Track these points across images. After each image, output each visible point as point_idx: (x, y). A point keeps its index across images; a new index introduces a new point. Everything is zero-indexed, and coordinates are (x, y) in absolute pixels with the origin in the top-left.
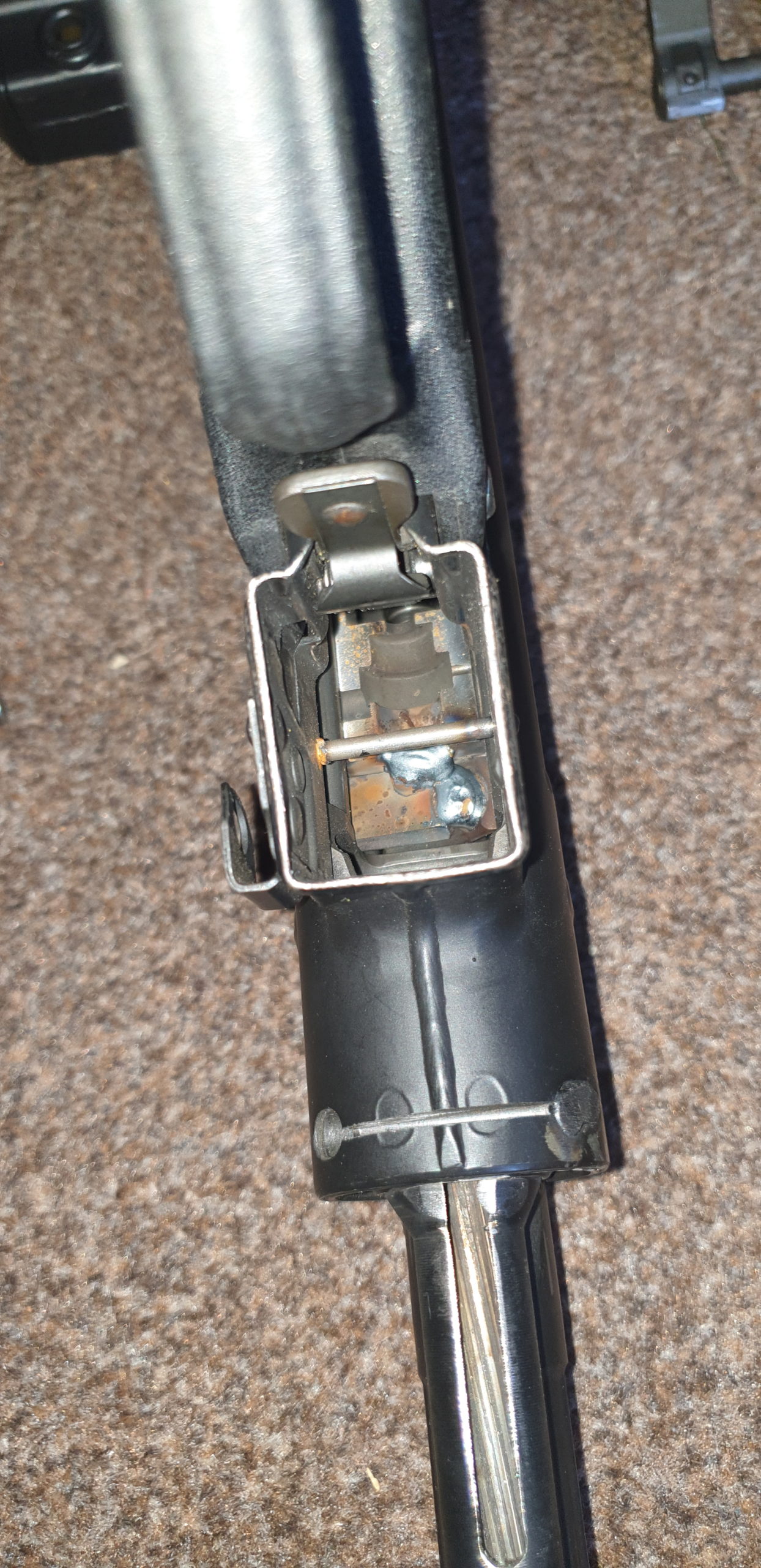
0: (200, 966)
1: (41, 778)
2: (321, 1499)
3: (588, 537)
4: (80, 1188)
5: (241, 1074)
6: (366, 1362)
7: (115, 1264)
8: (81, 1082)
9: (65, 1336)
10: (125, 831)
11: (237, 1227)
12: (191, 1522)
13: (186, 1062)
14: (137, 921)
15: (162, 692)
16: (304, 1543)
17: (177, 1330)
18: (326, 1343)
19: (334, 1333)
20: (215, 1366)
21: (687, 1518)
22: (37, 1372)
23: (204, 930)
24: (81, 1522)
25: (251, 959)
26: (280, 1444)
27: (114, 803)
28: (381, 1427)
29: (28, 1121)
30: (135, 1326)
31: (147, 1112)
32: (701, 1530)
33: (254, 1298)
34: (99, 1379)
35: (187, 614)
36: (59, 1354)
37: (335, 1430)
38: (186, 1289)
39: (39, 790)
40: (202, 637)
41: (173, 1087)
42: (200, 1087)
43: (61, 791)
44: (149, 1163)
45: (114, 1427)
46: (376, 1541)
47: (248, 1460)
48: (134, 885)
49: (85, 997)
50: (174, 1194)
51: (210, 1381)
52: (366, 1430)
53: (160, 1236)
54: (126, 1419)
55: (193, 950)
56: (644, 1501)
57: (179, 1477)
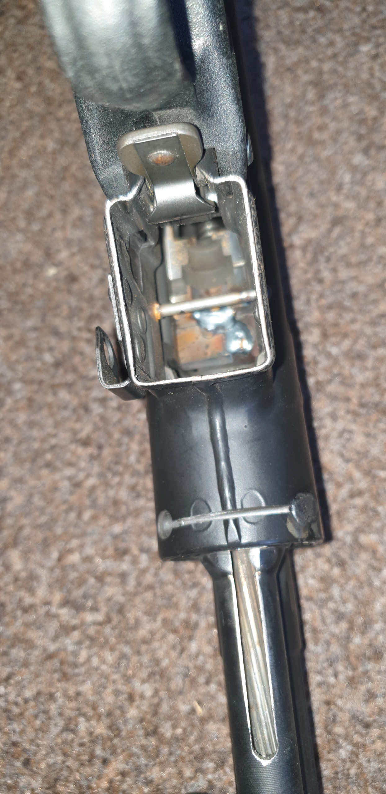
0: (100, 437)
1: (11, 336)
2: (169, 718)
3: (312, 195)
4: (38, 556)
5: (123, 494)
6: (193, 647)
7: (57, 597)
8: (37, 501)
9: (32, 634)
10: (57, 364)
11: (123, 576)
12: (101, 729)
13: (93, 489)
14: (66, 413)
15: (75, 287)
16: (161, 740)
17: (92, 631)
18: (172, 638)
19: (176, 631)
20: (112, 649)
21: (367, 726)
22: (18, 653)
23: (102, 417)
24: (43, 730)
25: (128, 432)
26: (148, 690)
27: (51, 349)
28: (202, 680)
29: (10, 521)
30: (68, 629)
31: (72, 516)
33: (132, 614)
34: (51, 656)
35: (88, 244)
36: (30, 645)
37: (177, 682)
38: (95, 609)
39: (10, 343)
41: (87, 502)
42: (101, 501)
43: (21, 343)
44: (74, 543)
45: (59, 680)
46: (200, 739)
47: (131, 698)
48: (64, 395)
49: (37, 455)
50: (88, 559)
51: (110, 657)
52: (193, 682)
53: (81, 582)
54: (65, 677)
55: (96, 428)
56: (344, 717)
57: (94, 708)
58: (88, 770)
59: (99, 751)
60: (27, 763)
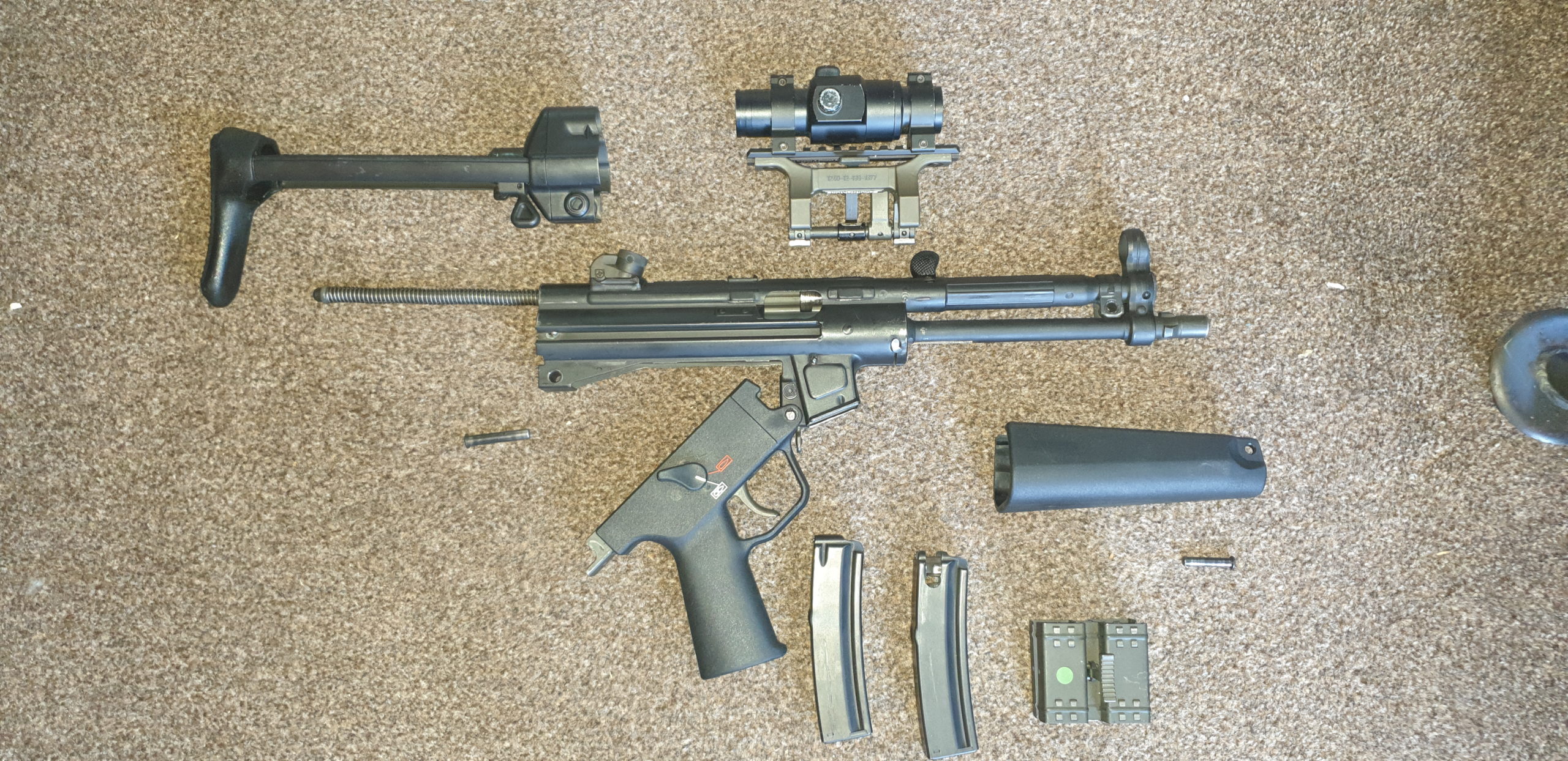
1: (539, 458)
4: (540, 586)
6: (614, 645)
7: (547, 609)
8: (543, 556)
10: (564, 480)
11: (583, 604)
12: (560, 678)
13: (575, 555)
15: (581, 434)
17: (563, 630)
18: (604, 639)
19: (606, 636)
20: (572, 640)
21: (692, 696)
23: (585, 515)
24: (531, 674)
26: (587, 663)
27: (561, 470)
29: (526, 565)
30: (549, 627)
31: (561, 568)
32: (694, 700)
33: (584, 623)
34: (540, 639)
35: (593, 408)
36: (529, 632)
37: (602, 661)
38: (566, 619)
39: (538, 462)
40: (597, 418)
41: (570, 562)
42: (578, 563)
44: (560, 583)
45: (542, 652)
46: (610, 690)
47: (578, 666)
48: (565, 498)
49: (547, 531)
50: (566, 591)
51: (570, 644)
52: (611, 662)
53: (561, 603)
54: (545, 651)
55: (581, 521)
56: (682, 691)
57: (558, 668)
58: (551, 697)
59: (557, 688)
60: (520, 689)
